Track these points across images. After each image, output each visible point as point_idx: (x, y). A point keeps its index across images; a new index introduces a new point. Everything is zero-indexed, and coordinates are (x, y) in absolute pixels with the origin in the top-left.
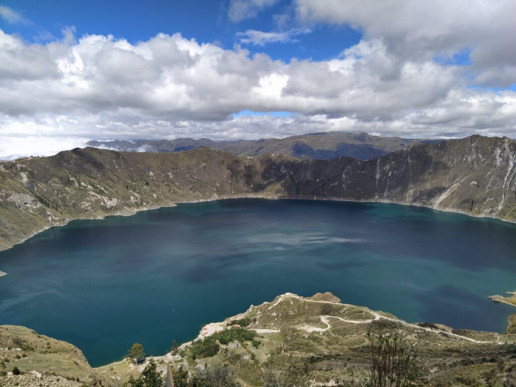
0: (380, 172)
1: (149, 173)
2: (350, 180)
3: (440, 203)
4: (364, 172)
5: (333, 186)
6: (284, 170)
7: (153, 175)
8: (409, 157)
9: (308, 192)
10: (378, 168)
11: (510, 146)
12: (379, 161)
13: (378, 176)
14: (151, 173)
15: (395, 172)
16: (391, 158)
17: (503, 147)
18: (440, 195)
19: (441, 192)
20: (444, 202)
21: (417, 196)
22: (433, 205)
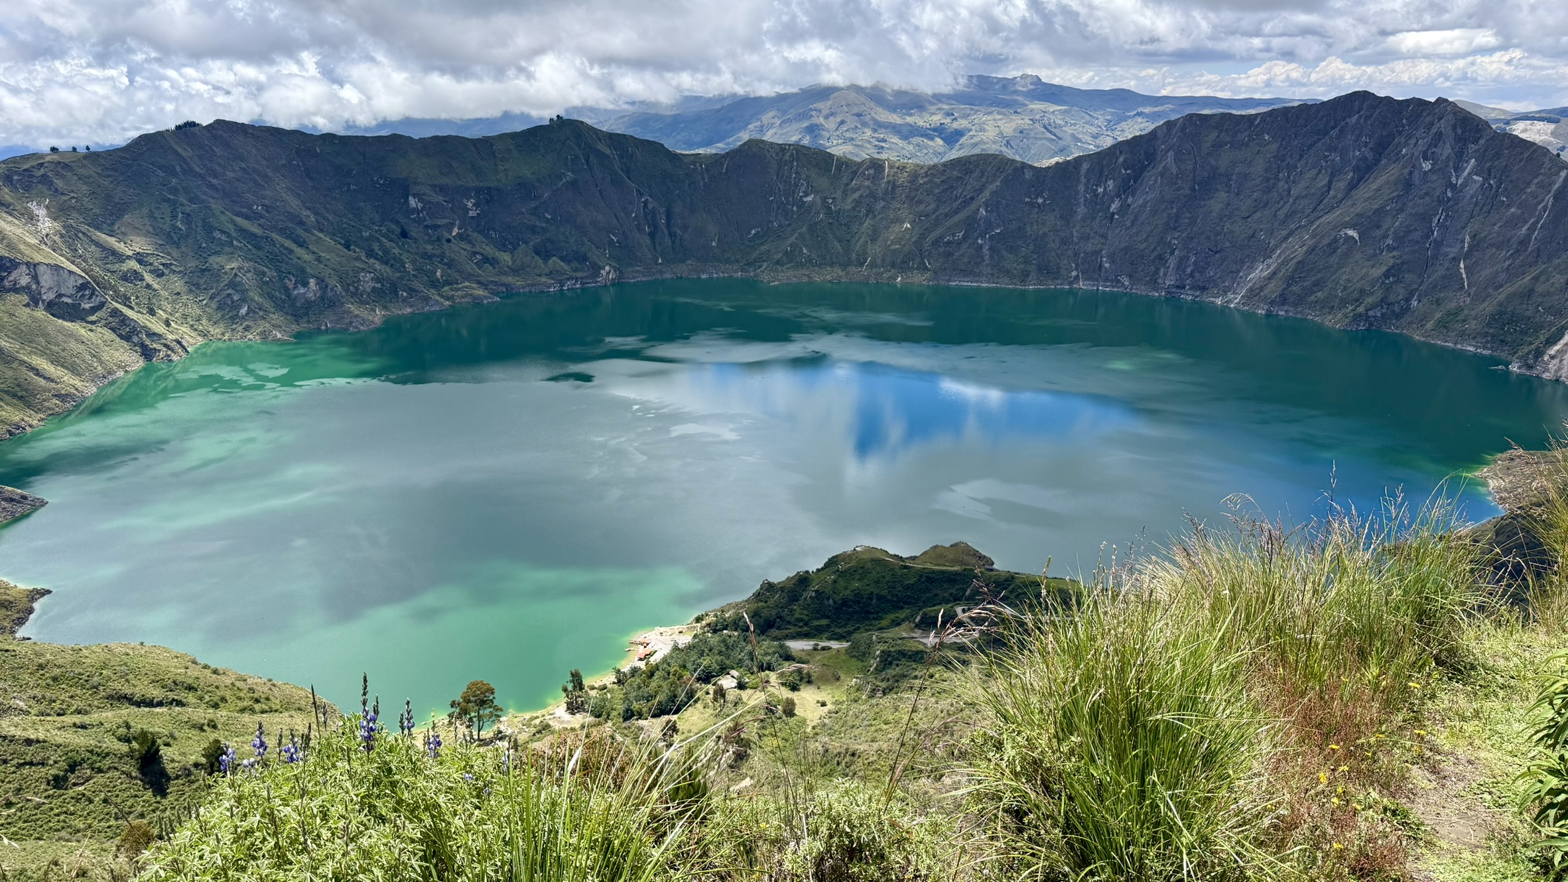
0: (1086, 201)
1: (407, 200)
2: (998, 226)
3: (1251, 290)
4: (1040, 201)
5: (949, 241)
6: (806, 195)
7: (420, 205)
8: (1171, 154)
9: (879, 261)
10: (1081, 188)
11: (1454, 128)
12: (1085, 166)
13: (1081, 210)
14: (413, 202)
15: (1130, 200)
16: (1121, 160)
17: (1434, 130)
18: (1252, 268)
19: (1254, 260)
20: (1262, 288)
21: (1189, 270)
22: (1230, 296)
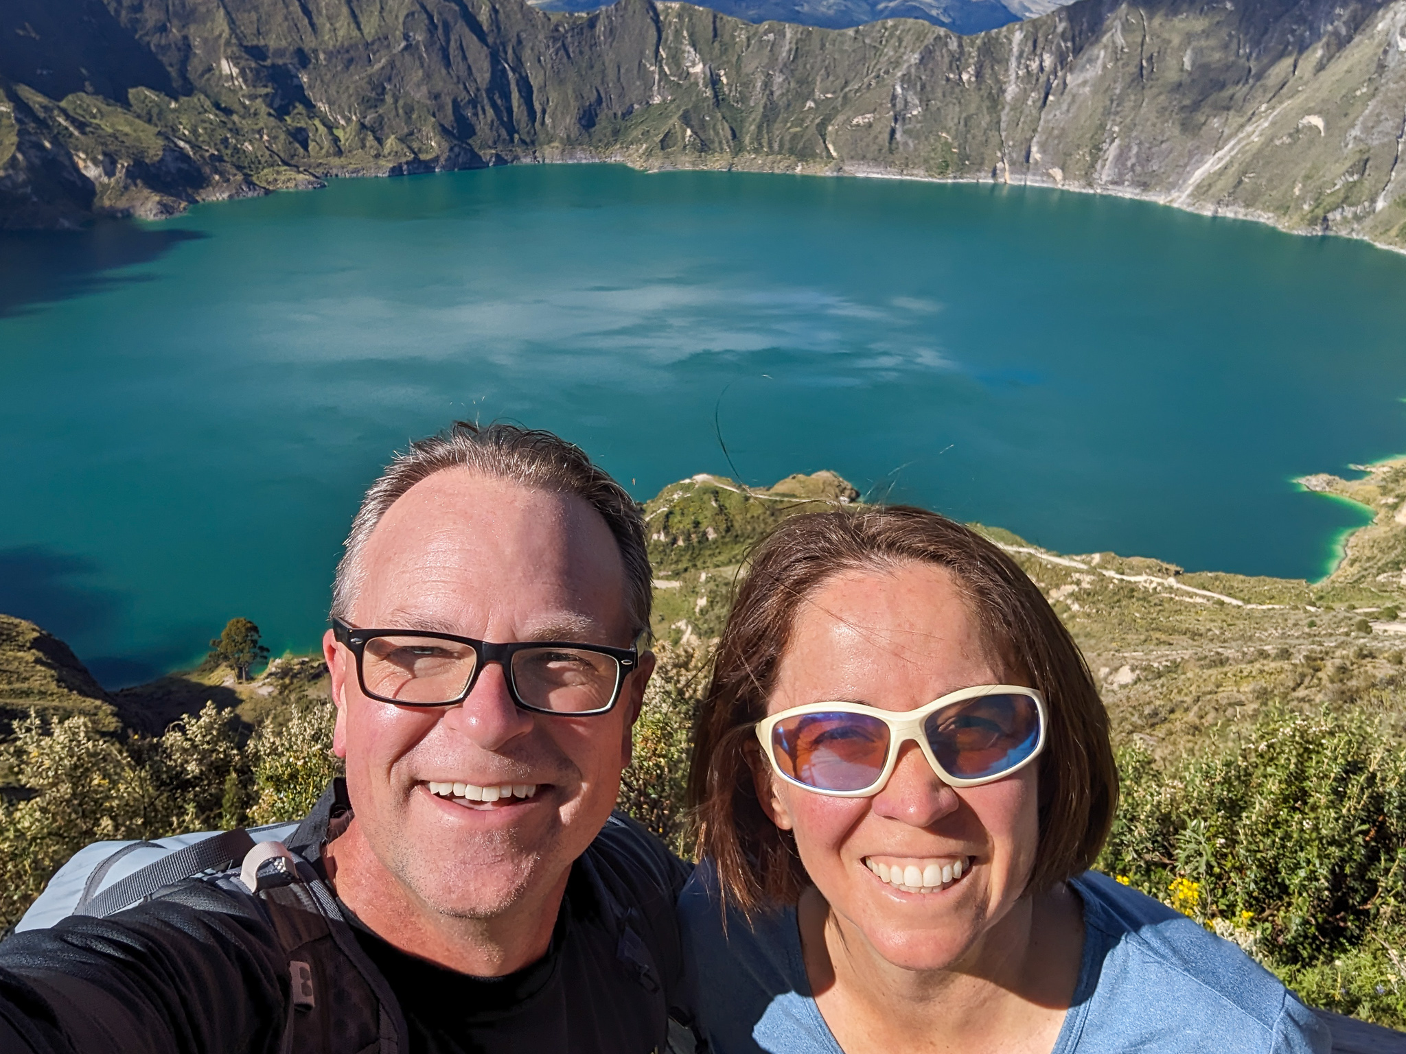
0: (1018, 77)
3: (1198, 186)
4: (965, 77)
5: (858, 125)
9: (776, 147)
10: (1012, 62)
12: (1018, 36)
13: (1011, 90)
15: (1067, 79)
16: (1060, 29)
18: (1201, 162)
19: (1206, 153)
20: (1210, 186)
21: (1129, 164)
22: (1175, 194)
